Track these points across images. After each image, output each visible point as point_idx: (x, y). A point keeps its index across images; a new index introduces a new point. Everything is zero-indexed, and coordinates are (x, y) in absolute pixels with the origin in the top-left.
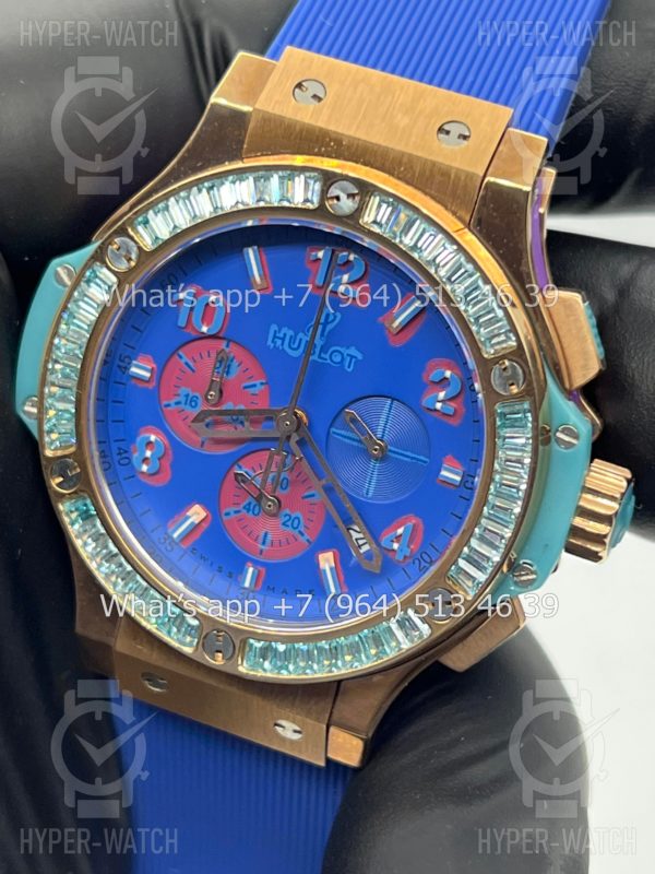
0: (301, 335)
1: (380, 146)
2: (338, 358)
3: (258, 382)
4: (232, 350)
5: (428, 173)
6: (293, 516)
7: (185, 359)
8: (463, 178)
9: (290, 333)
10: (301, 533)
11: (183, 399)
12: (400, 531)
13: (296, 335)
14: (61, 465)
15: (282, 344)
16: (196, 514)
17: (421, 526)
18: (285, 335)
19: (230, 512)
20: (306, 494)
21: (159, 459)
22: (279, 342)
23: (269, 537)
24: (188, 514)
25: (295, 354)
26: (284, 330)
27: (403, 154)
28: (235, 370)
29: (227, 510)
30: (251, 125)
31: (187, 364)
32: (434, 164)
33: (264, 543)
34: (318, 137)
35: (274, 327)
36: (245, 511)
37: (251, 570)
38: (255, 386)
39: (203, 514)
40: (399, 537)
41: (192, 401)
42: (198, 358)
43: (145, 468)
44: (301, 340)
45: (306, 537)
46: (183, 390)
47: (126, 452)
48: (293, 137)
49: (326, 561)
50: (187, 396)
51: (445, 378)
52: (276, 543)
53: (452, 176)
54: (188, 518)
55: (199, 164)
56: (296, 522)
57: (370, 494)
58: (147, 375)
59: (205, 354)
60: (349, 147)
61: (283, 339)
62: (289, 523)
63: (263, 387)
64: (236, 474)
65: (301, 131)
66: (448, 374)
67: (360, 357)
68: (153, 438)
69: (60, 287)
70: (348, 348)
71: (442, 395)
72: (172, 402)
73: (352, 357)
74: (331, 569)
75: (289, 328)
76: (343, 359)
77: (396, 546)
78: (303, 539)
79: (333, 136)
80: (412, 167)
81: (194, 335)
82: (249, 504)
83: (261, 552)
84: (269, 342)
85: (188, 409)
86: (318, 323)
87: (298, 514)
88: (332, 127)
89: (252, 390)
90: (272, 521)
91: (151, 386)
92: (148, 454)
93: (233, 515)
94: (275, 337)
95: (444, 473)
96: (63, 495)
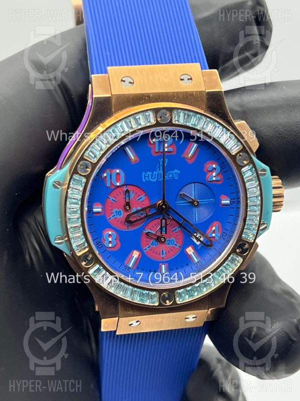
0: (155, 172)
1: (164, 93)
2: (171, 176)
3: (142, 196)
4: (129, 188)
5: (185, 96)
6: (171, 240)
7: (111, 198)
8: (198, 94)
9: (151, 173)
10: (176, 245)
11: (115, 214)
12: (214, 228)
13: (153, 174)
14: (85, 257)
15: (149, 179)
16: (136, 254)
17: (220, 224)
18: (148, 175)
19: (146, 249)
20: (173, 230)
21: (115, 240)
22: (147, 178)
23: (164, 251)
24: (133, 255)
25: (155, 180)
26: (148, 173)
27: (174, 92)
28: (132, 195)
29: (145, 249)
30: (113, 102)
31: (112, 200)
32: (186, 92)
33: (163, 254)
34: (140, 97)
35: (144, 173)
36: (152, 246)
37: (163, 266)
38: (141, 198)
39: (138, 253)
40: (214, 231)
41: (119, 213)
42: (116, 196)
43: (110, 245)
44: (155, 175)
45: (178, 245)
46: (114, 210)
47: (100, 242)
48: (131, 101)
49: (190, 251)
50: (116, 211)
51: (214, 168)
52: (167, 252)
53: (194, 95)
54: (133, 257)
55: (97, 123)
56: (173, 241)
57: (197, 220)
58: (100, 210)
59: (119, 194)
60: (153, 97)
61: (148, 177)
62: (170, 243)
63: (144, 197)
64: (146, 233)
65: (133, 98)
66: (214, 166)
67: (179, 172)
68: (110, 233)
69: (57, 190)
70: (174, 170)
71: (214, 174)
72: (111, 217)
73: (176, 173)
74: (193, 253)
75: (150, 171)
76: (173, 175)
77: (214, 235)
78: (177, 247)
79: (146, 95)
80: (178, 97)
81: (113, 187)
82: (153, 242)
83: (163, 258)
84: (144, 180)
85: (118, 216)
86: (160, 166)
87: (173, 238)
88: (143, 92)
89: (141, 200)
90: (163, 246)
91: (102, 214)
92: (110, 239)
93: (148, 249)
94: (145, 177)
95: (222, 202)
96: (89, 268)
